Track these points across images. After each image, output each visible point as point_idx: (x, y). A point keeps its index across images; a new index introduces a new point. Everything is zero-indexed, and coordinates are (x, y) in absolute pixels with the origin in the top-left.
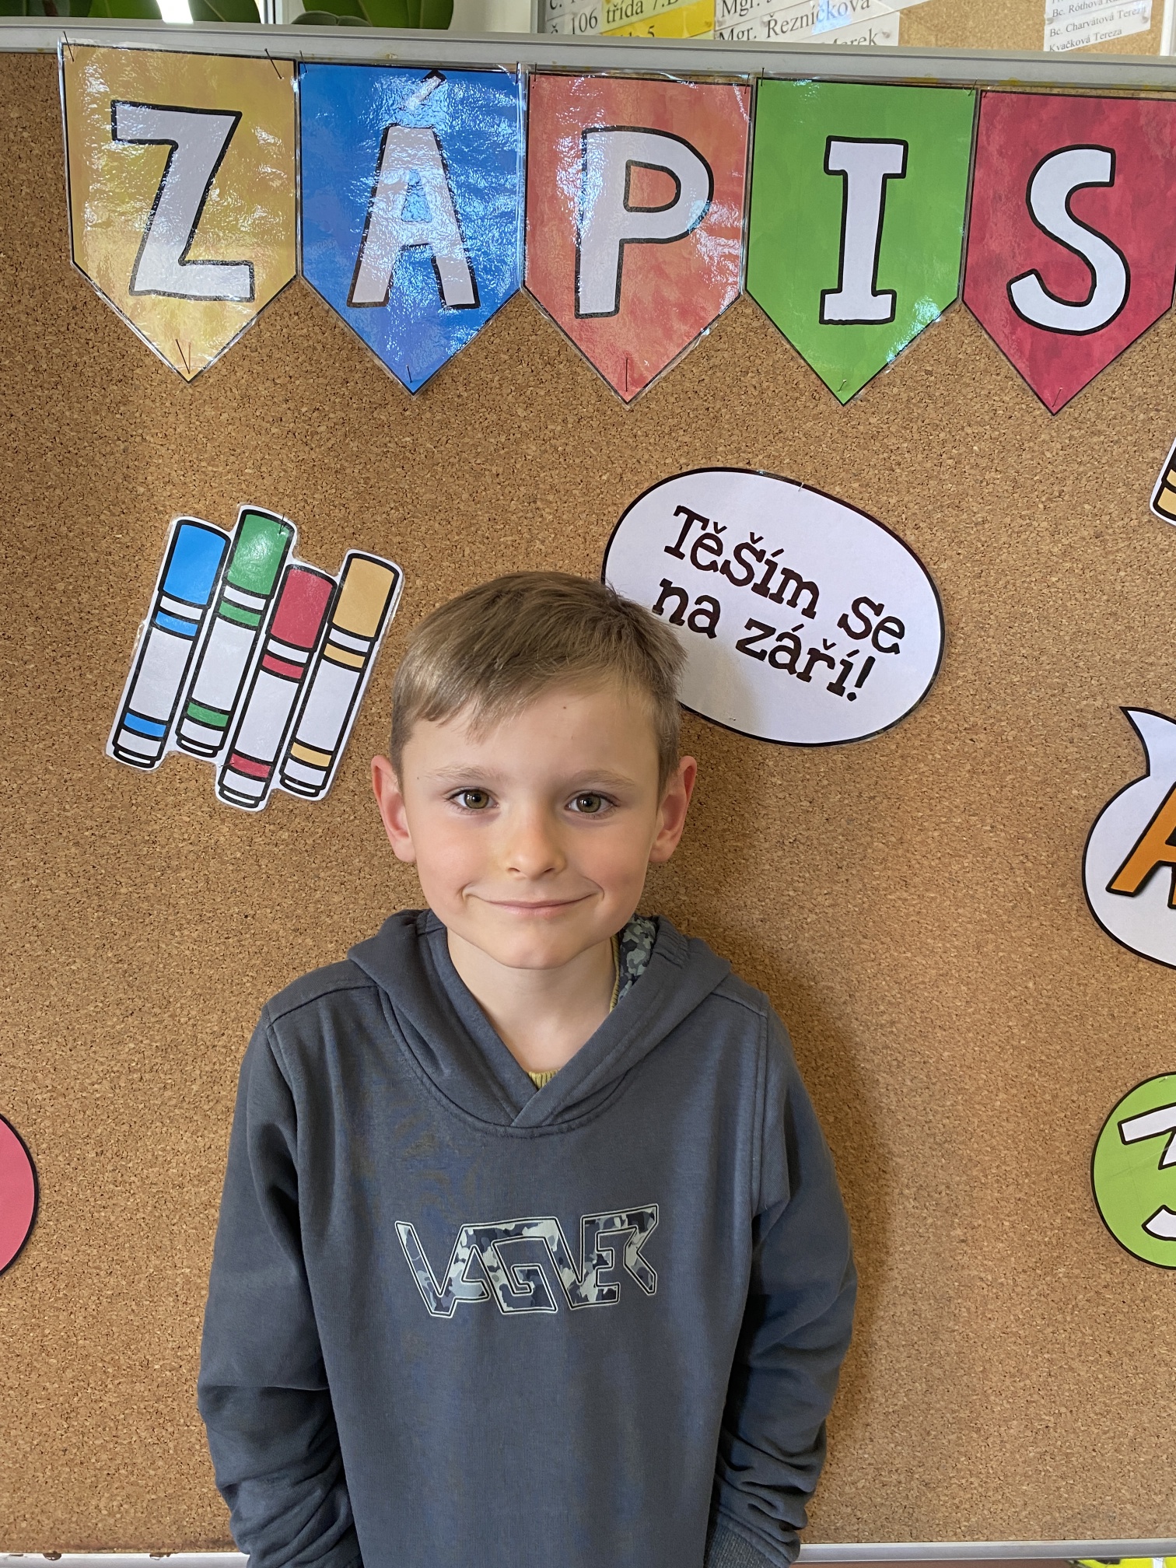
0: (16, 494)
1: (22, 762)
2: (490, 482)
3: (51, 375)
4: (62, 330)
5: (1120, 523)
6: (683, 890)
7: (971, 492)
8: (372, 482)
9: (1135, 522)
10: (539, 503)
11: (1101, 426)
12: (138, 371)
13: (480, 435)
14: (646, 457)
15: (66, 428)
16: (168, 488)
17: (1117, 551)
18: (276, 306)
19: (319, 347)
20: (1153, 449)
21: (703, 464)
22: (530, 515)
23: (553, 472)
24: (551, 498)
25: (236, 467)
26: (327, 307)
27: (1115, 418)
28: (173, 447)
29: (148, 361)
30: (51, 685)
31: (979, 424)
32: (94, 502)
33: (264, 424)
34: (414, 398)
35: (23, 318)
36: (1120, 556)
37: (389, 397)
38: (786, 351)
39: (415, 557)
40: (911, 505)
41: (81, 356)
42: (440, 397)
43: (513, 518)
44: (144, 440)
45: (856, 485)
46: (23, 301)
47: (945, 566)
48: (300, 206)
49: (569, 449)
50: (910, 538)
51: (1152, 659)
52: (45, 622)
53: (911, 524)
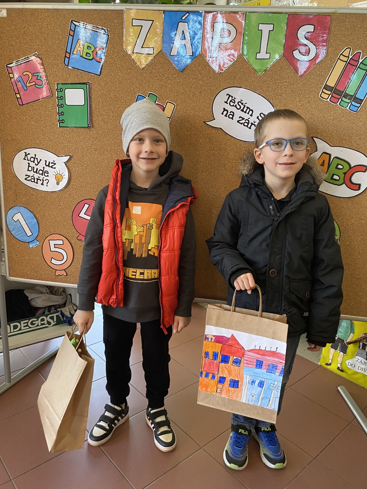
0: (111, 89)
1: (108, 138)
2: (193, 88)
3: (119, 68)
4: (121, 60)
5: (313, 99)
6: (224, 171)
7: (284, 93)
8: (172, 88)
9: (316, 99)
10: (202, 93)
11: (310, 80)
12: (133, 67)
13: (192, 80)
14: (222, 84)
15: (120, 77)
16: (137, 89)
17: (313, 105)
18: (157, 56)
19: (164, 63)
20: (321, 85)
21: (232, 86)
22: (200, 95)
23: (205, 87)
24: (204, 92)
25: (148, 85)
26: (166, 56)
27: (313, 78)
28: (138, 81)
29: (135, 65)
30: (114, 124)
31: (286, 79)
32: (124, 91)
33: (154, 77)
34: (180, 73)
35: (115, 57)
36: (313, 106)
37: (176, 72)
38: (249, 64)
39: (178, 102)
40: (272, 95)
41: (124, 64)
42: (185, 73)
43: (197, 95)
44: (133, 80)
45: (261, 91)
46: (115, 54)
47: (278, 107)
48: (163, 37)
49: (208, 82)
50: (271, 101)
51: (318, 127)
52: (114, 113)
53: (272, 99)
